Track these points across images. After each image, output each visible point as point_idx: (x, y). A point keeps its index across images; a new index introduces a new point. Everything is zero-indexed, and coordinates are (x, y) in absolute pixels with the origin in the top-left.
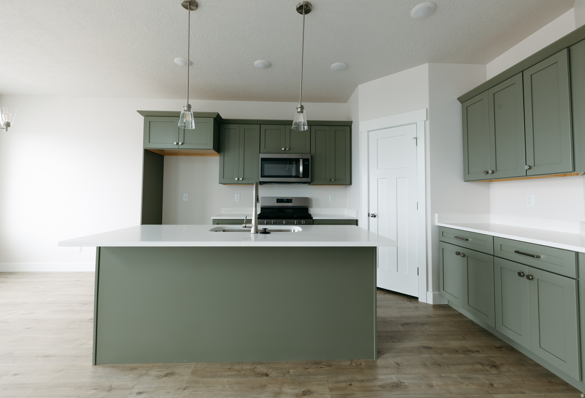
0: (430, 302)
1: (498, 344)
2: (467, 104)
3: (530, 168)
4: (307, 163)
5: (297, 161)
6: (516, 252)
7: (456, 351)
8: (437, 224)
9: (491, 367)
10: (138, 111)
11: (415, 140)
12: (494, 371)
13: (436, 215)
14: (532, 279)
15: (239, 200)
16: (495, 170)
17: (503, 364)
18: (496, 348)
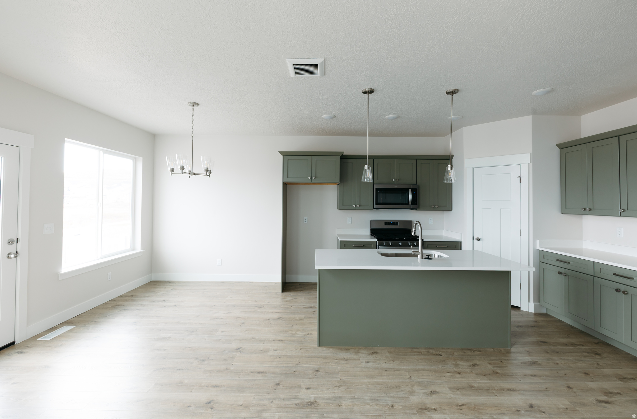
0: (532, 310)
1: (596, 341)
2: (565, 150)
3: (624, 211)
4: (414, 192)
5: (407, 190)
6: (614, 274)
7: (566, 345)
8: (538, 248)
9: (595, 354)
10: (279, 152)
11: (519, 178)
12: (598, 357)
13: (538, 241)
14: (627, 294)
15: (351, 223)
16: (592, 208)
17: (603, 353)
18: (595, 343)
